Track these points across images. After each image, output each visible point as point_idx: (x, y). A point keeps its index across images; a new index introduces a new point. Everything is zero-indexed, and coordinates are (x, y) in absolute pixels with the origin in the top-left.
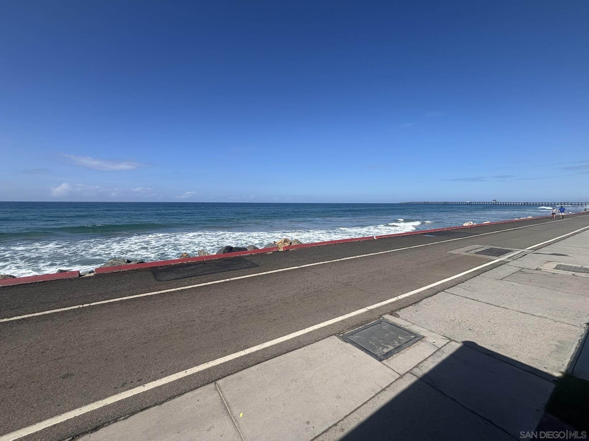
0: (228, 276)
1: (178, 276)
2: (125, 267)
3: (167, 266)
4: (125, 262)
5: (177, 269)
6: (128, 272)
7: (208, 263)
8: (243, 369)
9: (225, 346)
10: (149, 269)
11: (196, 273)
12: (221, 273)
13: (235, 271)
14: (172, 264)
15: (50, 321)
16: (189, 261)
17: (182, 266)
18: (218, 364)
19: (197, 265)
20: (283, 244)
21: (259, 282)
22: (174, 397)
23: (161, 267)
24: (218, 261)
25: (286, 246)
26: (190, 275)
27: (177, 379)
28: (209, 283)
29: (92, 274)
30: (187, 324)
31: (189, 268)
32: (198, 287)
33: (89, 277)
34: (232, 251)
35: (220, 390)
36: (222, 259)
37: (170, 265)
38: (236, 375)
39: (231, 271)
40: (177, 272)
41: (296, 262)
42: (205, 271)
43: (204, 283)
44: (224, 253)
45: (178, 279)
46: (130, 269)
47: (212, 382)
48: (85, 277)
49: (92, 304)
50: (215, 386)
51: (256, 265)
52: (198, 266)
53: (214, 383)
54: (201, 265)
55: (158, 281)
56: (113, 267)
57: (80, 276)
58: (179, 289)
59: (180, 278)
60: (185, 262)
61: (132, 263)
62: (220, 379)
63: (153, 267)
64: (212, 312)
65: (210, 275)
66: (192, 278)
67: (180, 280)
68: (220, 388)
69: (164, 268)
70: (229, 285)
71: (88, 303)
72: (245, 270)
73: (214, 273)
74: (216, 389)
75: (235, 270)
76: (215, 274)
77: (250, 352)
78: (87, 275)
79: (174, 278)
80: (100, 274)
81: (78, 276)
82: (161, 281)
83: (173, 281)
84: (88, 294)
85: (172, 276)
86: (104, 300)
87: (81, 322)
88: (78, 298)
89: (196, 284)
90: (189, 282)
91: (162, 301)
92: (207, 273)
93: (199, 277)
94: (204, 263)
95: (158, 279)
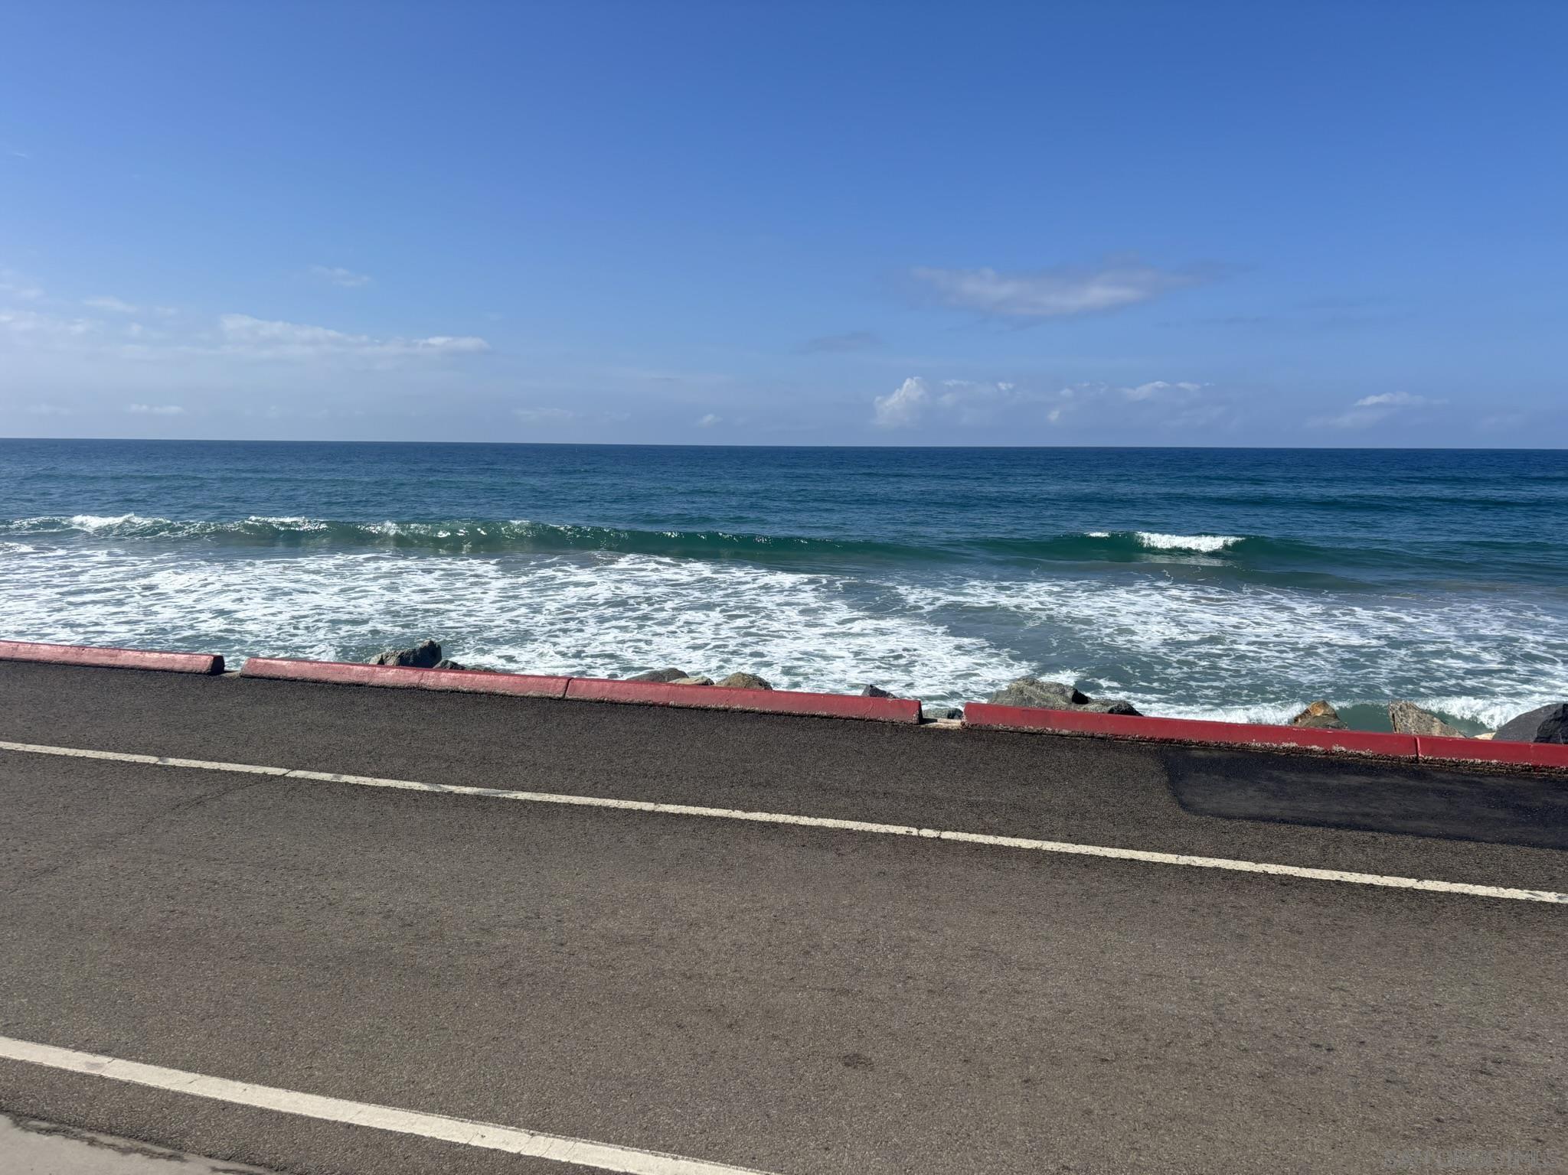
1: (1275, 808)
2: (1065, 717)
3: (1230, 748)
4: (1066, 699)
5: (1276, 773)
6: (1071, 742)
7: (1443, 776)
10: (1151, 747)
11: (1368, 815)
12: (1510, 848)
14: (1255, 744)
15: (833, 855)
16: (1336, 748)
19: (1379, 775)
23: (1205, 747)
24: (1500, 781)
26: (1335, 819)
28: (1429, 885)
29: (956, 723)
30: (1292, 1051)
31: (1333, 782)
32: (1371, 886)
33: (947, 731)
37: (1244, 750)
40: (1272, 785)
42: (1419, 816)
43: (1402, 875)
44: (1543, 737)
45: (1271, 819)
46: (1079, 730)
48: (934, 729)
49: (947, 835)
52: (1383, 780)
54: (1398, 779)
55: (1184, 806)
57: (922, 720)
58: (1273, 869)
59: (1284, 821)
60: (1315, 747)
61: (1090, 707)
63: (1171, 741)
64: (1433, 1040)
65: (1448, 844)
66: (1343, 833)
67: (1283, 828)
69: (1216, 754)
71: (935, 828)
73: (1469, 839)
76: (1471, 847)
78: (943, 723)
79: (1254, 810)
80: (981, 730)
81: (914, 718)
82: (1196, 813)
83: (1249, 824)
84: (938, 793)
85: (1246, 798)
86: (984, 832)
87: (908, 887)
88: (907, 799)
89: (1361, 871)
90: (1324, 850)
91: (1189, 901)
92: (1432, 826)
93: (1382, 838)
94: (1415, 771)
95: (1186, 798)
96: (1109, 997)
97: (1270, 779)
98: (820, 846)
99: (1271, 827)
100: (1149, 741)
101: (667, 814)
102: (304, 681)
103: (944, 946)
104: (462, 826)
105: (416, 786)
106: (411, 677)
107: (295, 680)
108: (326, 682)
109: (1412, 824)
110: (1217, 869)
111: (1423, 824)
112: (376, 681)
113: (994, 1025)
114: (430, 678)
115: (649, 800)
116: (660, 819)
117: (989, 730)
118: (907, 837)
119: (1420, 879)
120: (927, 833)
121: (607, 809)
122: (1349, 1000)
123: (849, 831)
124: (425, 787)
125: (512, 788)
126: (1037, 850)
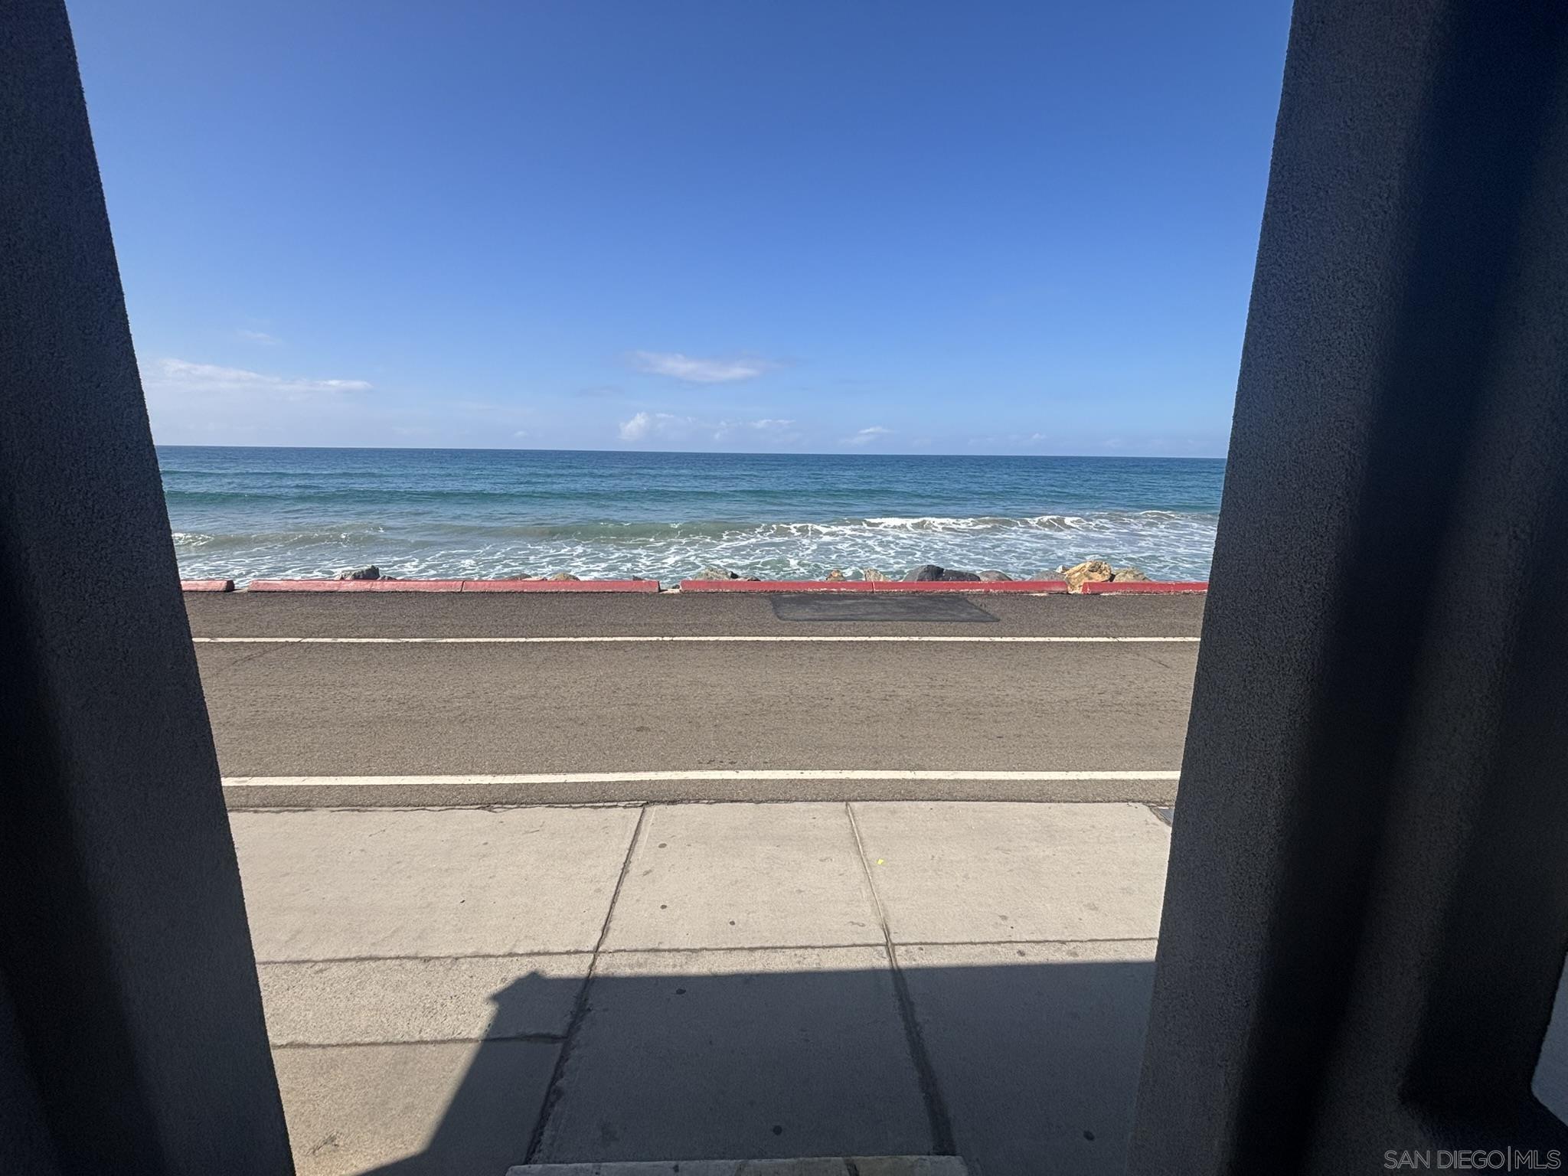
0: (917, 632)
1: (817, 615)
2: (727, 584)
3: (799, 592)
4: (728, 577)
5: (817, 602)
6: (731, 595)
7: (882, 597)
8: (903, 800)
9: (878, 755)
10: (767, 595)
11: (851, 615)
12: (904, 622)
13: (937, 623)
14: (810, 590)
15: (622, 652)
16: (842, 589)
17: (826, 596)
18: (860, 778)
19: (858, 599)
20: (1087, 576)
21: (987, 656)
22: (778, 801)
23: (789, 592)
24: (904, 598)
25: (1093, 581)
26: (840, 617)
27: (787, 778)
28: (873, 639)
29: (677, 591)
30: (819, 702)
31: (840, 603)
32: (852, 641)
33: (673, 594)
34: (941, 579)
35: (854, 817)
36: (914, 593)
37: (805, 592)
38: (887, 804)
39: (928, 623)
40: (816, 607)
41: (1108, 627)
42: (872, 613)
44: (921, 579)
45: (815, 620)
46: (734, 590)
47: (842, 801)
48: (666, 594)
49: (675, 639)
50: (847, 808)
51: (992, 617)
52: (859, 601)
53: (845, 803)
54: (866, 600)
55: (780, 618)
56: (709, 582)
57: (660, 591)
58: (815, 639)
59: (820, 620)
60: (834, 590)
61: (739, 579)
62: (856, 800)
63: (774, 591)
64: (868, 692)
65: (881, 623)
66: (843, 623)
67: (819, 623)
68: (853, 814)
69: (793, 595)
70: (916, 650)
71: (670, 636)
72: (961, 624)
74: (847, 812)
75: (937, 621)
76: (890, 623)
77: (926, 778)
78: (670, 591)
79: (808, 617)
80: (689, 593)
81: (657, 590)
82: (784, 620)
83: (806, 622)
84: (671, 622)
85: (806, 612)
86: (692, 636)
87: (659, 661)
88: (656, 625)
89: (848, 636)
90: (835, 630)
91: (781, 654)
92: (876, 617)
93: (857, 623)
94: (872, 596)
95: (780, 615)
96: (748, 692)
97: (815, 604)
98: (615, 649)
99: (816, 623)
100: (766, 591)
101: (533, 643)
102: (294, 592)
103: (677, 682)
104: (419, 657)
105: (385, 640)
106: (366, 585)
107: (287, 592)
108: (309, 592)
109: (869, 617)
110: (793, 641)
111: (873, 616)
112: (343, 589)
113: (701, 708)
114: (377, 586)
115: (522, 637)
116: (530, 645)
117: (693, 593)
118: (657, 641)
119: (870, 637)
120: (666, 639)
121: (500, 642)
122: (840, 682)
123: (629, 642)
124: (390, 641)
125: (443, 637)
126: (717, 641)
